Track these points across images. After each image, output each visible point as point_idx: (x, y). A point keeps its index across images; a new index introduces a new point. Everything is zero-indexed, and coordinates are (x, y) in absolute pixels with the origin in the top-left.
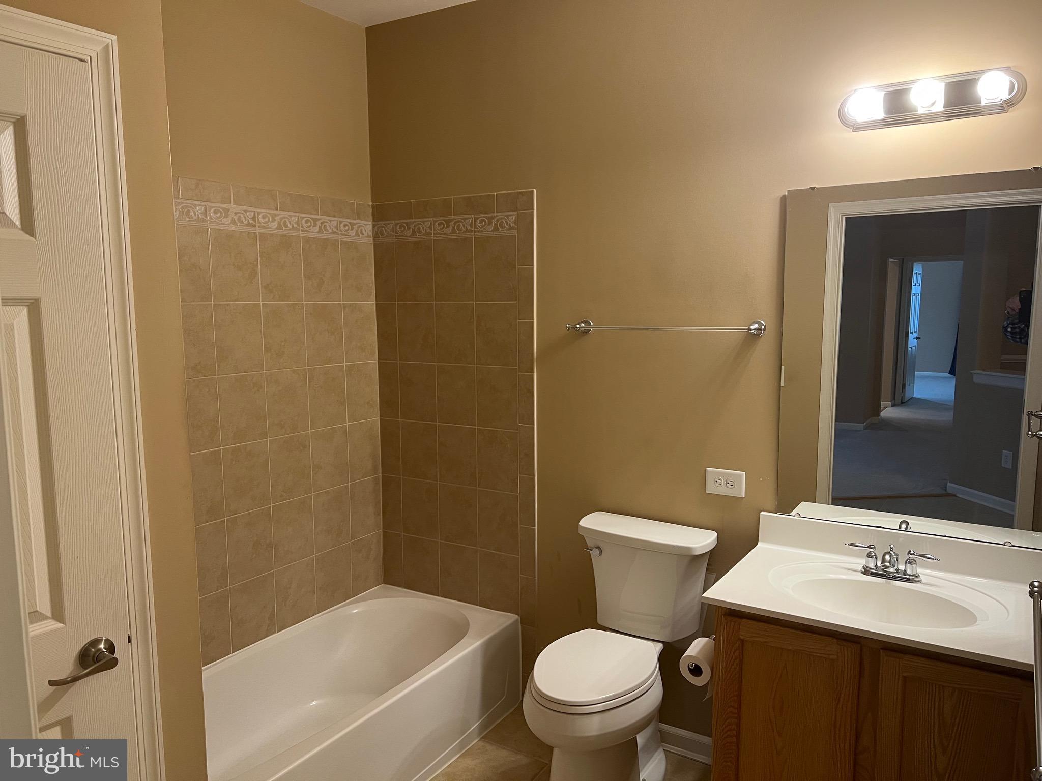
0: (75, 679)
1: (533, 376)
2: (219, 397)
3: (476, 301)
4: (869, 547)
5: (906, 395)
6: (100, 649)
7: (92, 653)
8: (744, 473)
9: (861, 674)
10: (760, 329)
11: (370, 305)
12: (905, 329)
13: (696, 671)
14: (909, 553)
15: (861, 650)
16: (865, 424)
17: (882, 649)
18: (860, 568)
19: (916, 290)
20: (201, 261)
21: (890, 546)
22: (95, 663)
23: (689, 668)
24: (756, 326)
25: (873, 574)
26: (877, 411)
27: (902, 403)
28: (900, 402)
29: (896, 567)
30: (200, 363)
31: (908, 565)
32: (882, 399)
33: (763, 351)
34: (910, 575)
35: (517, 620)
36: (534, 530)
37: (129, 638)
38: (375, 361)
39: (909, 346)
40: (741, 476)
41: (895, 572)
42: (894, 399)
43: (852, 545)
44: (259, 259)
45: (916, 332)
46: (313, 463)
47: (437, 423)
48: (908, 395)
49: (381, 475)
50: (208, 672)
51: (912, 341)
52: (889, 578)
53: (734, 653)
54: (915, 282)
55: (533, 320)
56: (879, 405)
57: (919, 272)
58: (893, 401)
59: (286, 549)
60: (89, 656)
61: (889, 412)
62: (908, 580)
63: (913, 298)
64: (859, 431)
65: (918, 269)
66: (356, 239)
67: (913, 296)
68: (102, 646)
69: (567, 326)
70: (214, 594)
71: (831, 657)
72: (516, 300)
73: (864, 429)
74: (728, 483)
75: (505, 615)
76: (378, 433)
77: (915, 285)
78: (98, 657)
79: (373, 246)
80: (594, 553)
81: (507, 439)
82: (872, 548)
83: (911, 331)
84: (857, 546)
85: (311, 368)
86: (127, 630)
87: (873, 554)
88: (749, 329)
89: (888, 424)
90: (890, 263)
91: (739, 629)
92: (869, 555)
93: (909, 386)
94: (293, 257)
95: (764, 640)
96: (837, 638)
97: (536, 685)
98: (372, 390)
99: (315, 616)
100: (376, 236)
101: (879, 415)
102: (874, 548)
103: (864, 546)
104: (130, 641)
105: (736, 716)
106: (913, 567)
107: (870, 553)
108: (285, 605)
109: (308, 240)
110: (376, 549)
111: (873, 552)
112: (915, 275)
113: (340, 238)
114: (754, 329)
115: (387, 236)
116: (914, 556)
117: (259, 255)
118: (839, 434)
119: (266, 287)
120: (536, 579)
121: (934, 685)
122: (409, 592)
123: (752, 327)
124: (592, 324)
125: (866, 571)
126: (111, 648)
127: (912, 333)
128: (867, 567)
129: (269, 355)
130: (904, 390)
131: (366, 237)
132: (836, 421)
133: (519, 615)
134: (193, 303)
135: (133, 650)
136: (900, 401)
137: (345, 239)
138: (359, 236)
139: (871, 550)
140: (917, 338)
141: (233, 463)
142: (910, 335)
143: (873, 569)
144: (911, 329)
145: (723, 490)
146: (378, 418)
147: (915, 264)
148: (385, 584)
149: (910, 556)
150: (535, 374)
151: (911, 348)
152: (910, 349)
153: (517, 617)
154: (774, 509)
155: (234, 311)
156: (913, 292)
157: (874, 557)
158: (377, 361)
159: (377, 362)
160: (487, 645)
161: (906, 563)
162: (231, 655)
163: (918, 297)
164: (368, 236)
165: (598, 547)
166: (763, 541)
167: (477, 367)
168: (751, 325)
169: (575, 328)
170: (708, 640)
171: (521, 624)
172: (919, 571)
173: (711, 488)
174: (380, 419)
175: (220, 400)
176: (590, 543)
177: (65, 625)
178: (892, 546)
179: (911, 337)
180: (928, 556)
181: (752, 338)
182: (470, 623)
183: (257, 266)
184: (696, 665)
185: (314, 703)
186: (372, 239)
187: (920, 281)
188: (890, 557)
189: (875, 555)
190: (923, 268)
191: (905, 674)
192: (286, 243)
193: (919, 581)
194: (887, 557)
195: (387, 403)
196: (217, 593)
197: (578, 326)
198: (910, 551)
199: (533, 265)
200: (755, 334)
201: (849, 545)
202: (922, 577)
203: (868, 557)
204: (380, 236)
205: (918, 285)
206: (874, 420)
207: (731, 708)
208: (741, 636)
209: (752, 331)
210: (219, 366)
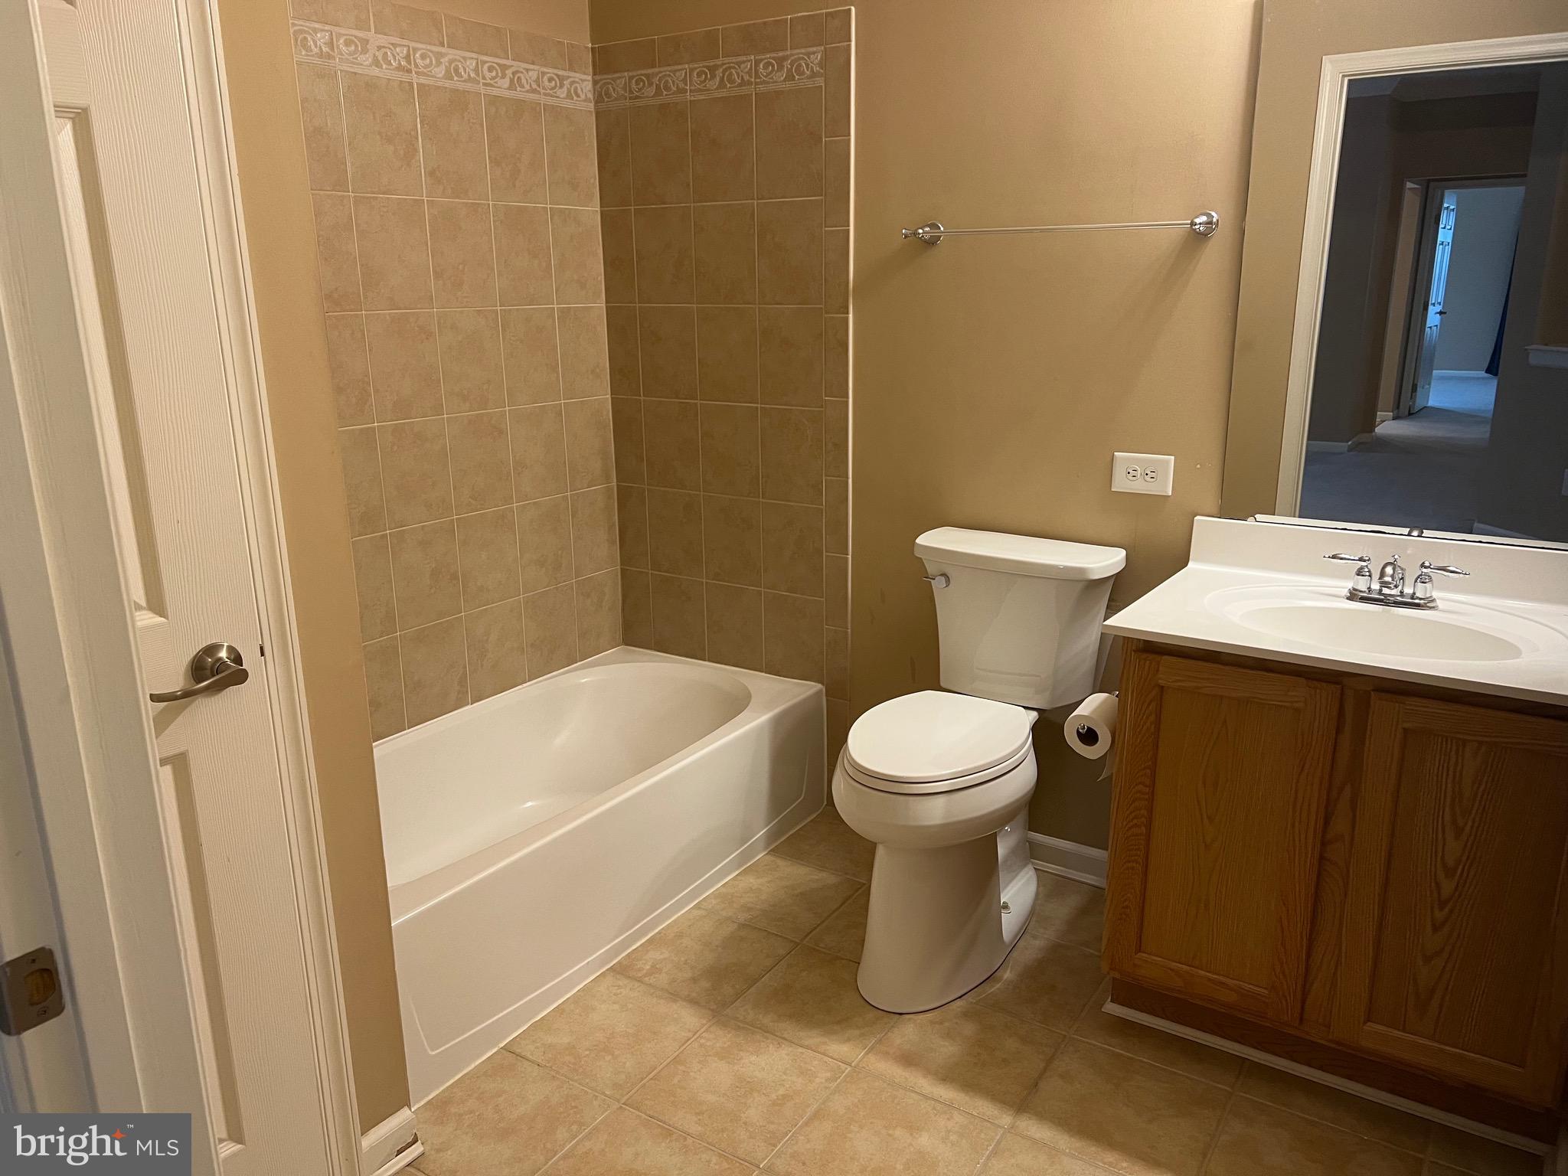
0: (187, 694)
1: (847, 319)
2: (369, 345)
3: (758, 199)
4: (1361, 559)
5: (1417, 404)
6: (221, 659)
7: (209, 664)
8: (1173, 457)
9: (1339, 730)
10: (1211, 223)
11: (591, 212)
12: (1423, 298)
13: (1089, 736)
14: (1423, 565)
15: (1342, 694)
16: (1350, 443)
17: (1373, 690)
18: (1345, 592)
19: (1445, 235)
20: (329, 124)
21: (1394, 556)
22: (213, 676)
23: (1078, 731)
24: (1204, 219)
25: (1364, 599)
26: (1370, 426)
27: (1410, 414)
28: (1407, 413)
29: (1400, 588)
30: (336, 289)
31: (1419, 584)
32: (1379, 406)
33: (1214, 257)
34: (1421, 599)
35: (820, 691)
36: (846, 559)
37: (262, 648)
38: (601, 305)
39: (1428, 325)
40: (1167, 462)
41: (1398, 596)
42: (1398, 408)
43: (1334, 557)
44: (419, 126)
45: (1440, 304)
46: (514, 457)
47: (699, 402)
48: (1419, 403)
49: (615, 484)
50: (381, 750)
51: (1433, 318)
52: (1387, 604)
53: (1149, 705)
54: (1444, 222)
55: (849, 226)
56: (1375, 416)
57: (1452, 207)
58: (1396, 412)
59: (479, 584)
60: (206, 669)
61: (1388, 427)
62: (1417, 606)
63: (1439, 249)
64: (1342, 453)
65: (1450, 202)
66: (567, 104)
67: (1440, 244)
68: (223, 654)
69: (904, 231)
70: (379, 642)
71: (1296, 705)
72: (822, 195)
73: (1348, 451)
74: (1147, 474)
75: (802, 683)
76: (609, 419)
77: (1444, 228)
78: (220, 666)
79: (594, 115)
80: (938, 584)
81: (806, 422)
82: (1365, 561)
83: (1433, 302)
84: (1341, 559)
85: (505, 310)
86: (257, 640)
87: (1366, 570)
88: (1193, 224)
89: (1385, 444)
90: (1407, 191)
91: (1158, 670)
92: (1359, 573)
93: (1423, 388)
94: (471, 128)
95: (1195, 684)
96: (1306, 678)
97: (853, 759)
98: (598, 351)
99: (525, 685)
100: (598, 99)
101: (1372, 430)
102: (1368, 560)
103: (1352, 558)
104: (262, 654)
105: (1147, 797)
106: (1426, 588)
107: (1362, 568)
108: (482, 666)
109: (493, 100)
110: (612, 593)
111: (1367, 566)
112: (1446, 211)
113: (543, 100)
114: (1200, 224)
115: (616, 99)
116: (1429, 570)
117: (418, 119)
118: (1311, 458)
119: (431, 174)
120: (849, 630)
121: (1449, 740)
122: (657, 655)
123: (1198, 221)
124: (942, 229)
125: (1353, 596)
126: (238, 659)
127: (1434, 304)
128: (1354, 589)
129: (441, 282)
130: (1414, 394)
131: (585, 101)
132: (1308, 439)
133: (823, 684)
134: (322, 192)
135: (268, 669)
136: (1406, 411)
137: (550, 101)
138: (572, 99)
139: (1364, 564)
140: (1441, 313)
141: (396, 448)
142: (1431, 308)
143: (1364, 592)
144: (1432, 300)
145: (1138, 486)
146: (609, 396)
147: (1447, 193)
148: (626, 645)
149: (1424, 570)
150: (851, 316)
151: (1430, 327)
152: (1427, 330)
153: (820, 686)
154: (1215, 510)
155: (385, 210)
156: (1440, 239)
157: (1368, 574)
158: (604, 305)
159: (605, 307)
160: (778, 721)
161: (1416, 581)
162: (405, 732)
163: (1447, 247)
164: (586, 100)
165: (944, 575)
166: (1195, 560)
167: (759, 308)
168: (1197, 217)
169: (915, 234)
170: (1108, 697)
171: (826, 696)
172: (1435, 594)
173: (1121, 483)
174: (612, 398)
175: (370, 350)
176: (931, 569)
177: (168, 619)
178: (1396, 557)
179: (1432, 310)
180: (1451, 568)
181: (1198, 238)
182: (752, 695)
183: (417, 139)
184: (1089, 729)
185: (529, 804)
186: (592, 106)
187: (1452, 222)
188: (1394, 569)
189: (1369, 571)
190: (1457, 199)
191: (1406, 725)
192: (458, 102)
193: (1434, 607)
194: (1389, 570)
195: (622, 374)
196: (382, 641)
197: (921, 231)
198: (1424, 563)
199: (849, 135)
200: (1200, 233)
201: (1329, 557)
202: (1439, 603)
203: (1358, 575)
204: (606, 100)
205: (1449, 227)
206: (1364, 437)
207: (1141, 786)
208: (1160, 681)
209: (1197, 227)
210: (366, 297)
